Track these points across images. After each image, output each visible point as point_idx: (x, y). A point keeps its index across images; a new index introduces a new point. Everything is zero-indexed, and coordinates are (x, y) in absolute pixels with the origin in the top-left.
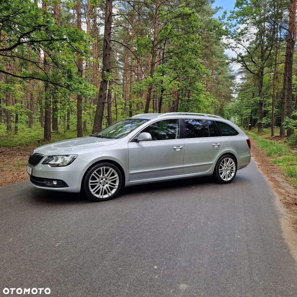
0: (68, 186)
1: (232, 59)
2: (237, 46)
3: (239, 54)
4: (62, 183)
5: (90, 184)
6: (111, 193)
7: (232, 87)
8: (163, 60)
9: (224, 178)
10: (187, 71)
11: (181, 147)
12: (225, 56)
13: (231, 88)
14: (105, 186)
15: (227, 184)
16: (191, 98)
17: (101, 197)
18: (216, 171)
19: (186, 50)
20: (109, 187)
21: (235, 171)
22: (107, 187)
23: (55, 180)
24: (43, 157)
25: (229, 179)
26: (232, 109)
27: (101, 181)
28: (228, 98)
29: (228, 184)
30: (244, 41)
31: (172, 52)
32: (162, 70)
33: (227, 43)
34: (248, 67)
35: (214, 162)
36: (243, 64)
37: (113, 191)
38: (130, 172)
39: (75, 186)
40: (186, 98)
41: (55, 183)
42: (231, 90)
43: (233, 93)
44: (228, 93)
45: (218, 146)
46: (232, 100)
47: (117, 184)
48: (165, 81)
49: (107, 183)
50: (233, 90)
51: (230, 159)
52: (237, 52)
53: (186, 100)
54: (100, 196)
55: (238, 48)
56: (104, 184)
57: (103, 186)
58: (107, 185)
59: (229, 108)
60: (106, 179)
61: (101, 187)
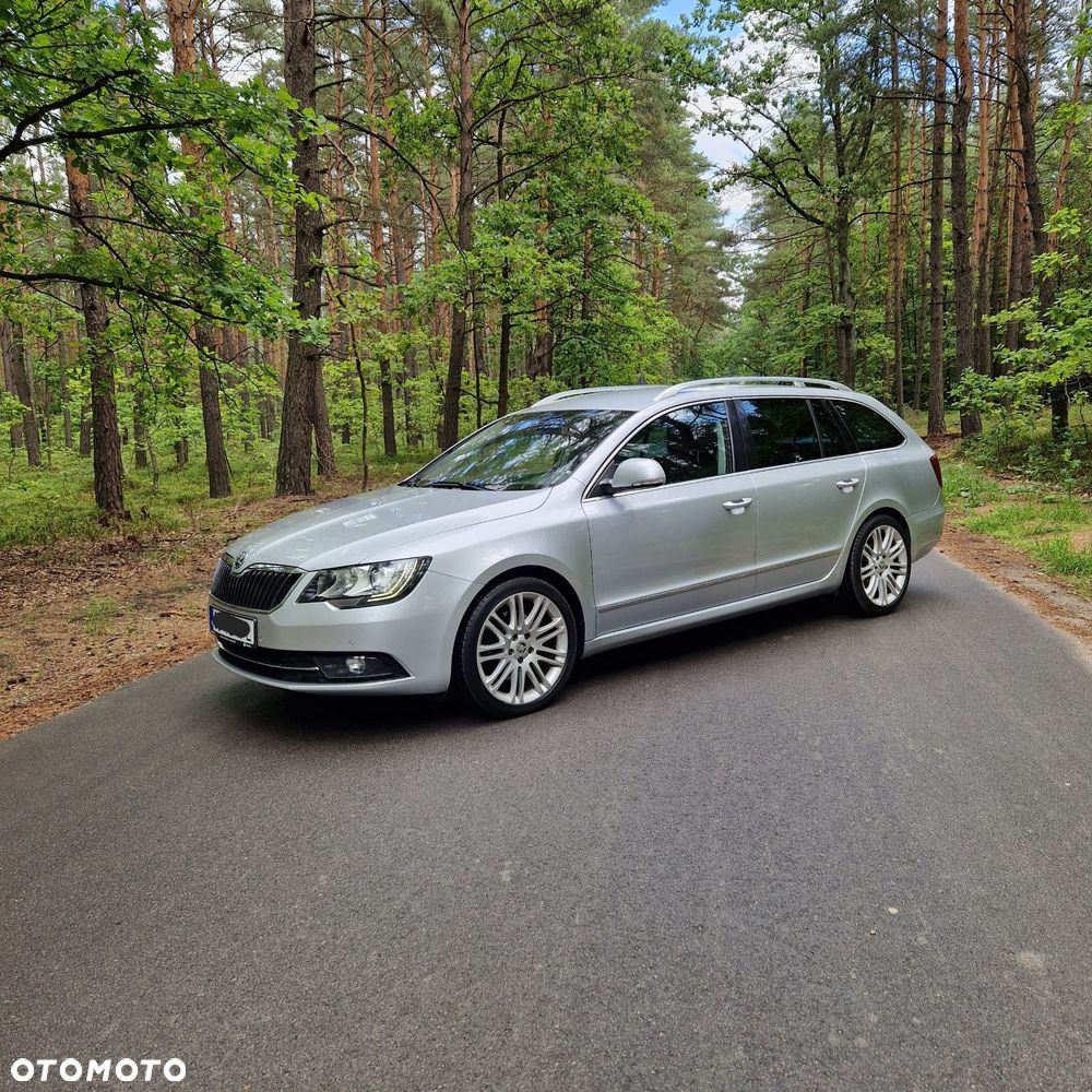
0: (407, 675)
1: (736, 170)
2: (751, 123)
3: (757, 150)
4: (384, 664)
5: (480, 660)
6: (547, 685)
7: (724, 273)
8: (502, 187)
9: (877, 596)
10: (593, 222)
11: (747, 501)
12: (697, 157)
13: (720, 276)
14: (527, 660)
15: (885, 617)
16: (597, 320)
17: (517, 701)
18: (852, 574)
19: (582, 144)
20: (539, 662)
21: (905, 570)
22: (531, 664)
23: (351, 655)
24: (297, 576)
25: (891, 598)
26: (728, 350)
27: (514, 644)
28: (713, 312)
29: (890, 616)
30: (775, 104)
31: (529, 152)
32: (505, 221)
33: (714, 112)
34: (793, 198)
35: (843, 544)
36: (775, 189)
37: (553, 676)
38: (599, 601)
39: (430, 671)
40: (578, 322)
41: (354, 665)
42: (723, 283)
43: (728, 294)
44: (713, 295)
45: (855, 486)
46: (726, 317)
47: (562, 648)
48: (524, 262)
49: (531, 650)
50: (730, 283)
51: (889, 528)
52: (750, 144)
53: (579, 328)
54: (514, 700)
55: (754, 128)
56: (521, 655)
57: (521, 660)
58: (532, 658)
59: (717, 349)
60: (527, 636)
61: (515, 664)
